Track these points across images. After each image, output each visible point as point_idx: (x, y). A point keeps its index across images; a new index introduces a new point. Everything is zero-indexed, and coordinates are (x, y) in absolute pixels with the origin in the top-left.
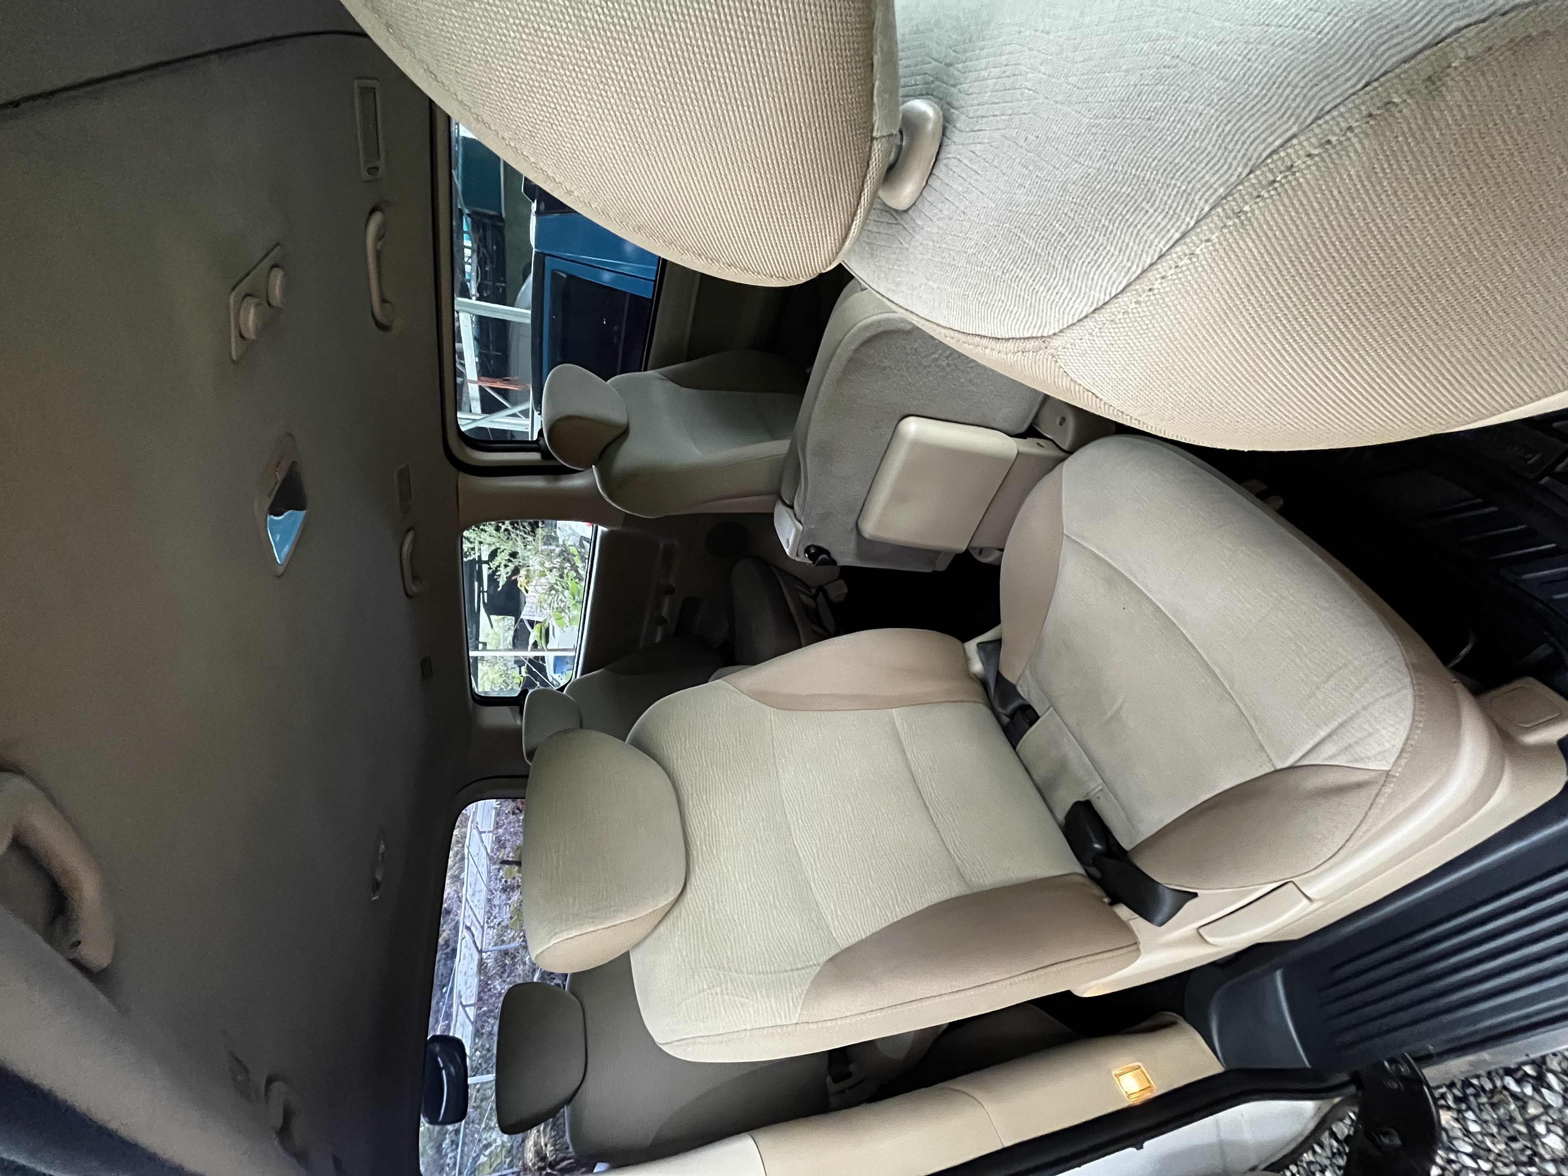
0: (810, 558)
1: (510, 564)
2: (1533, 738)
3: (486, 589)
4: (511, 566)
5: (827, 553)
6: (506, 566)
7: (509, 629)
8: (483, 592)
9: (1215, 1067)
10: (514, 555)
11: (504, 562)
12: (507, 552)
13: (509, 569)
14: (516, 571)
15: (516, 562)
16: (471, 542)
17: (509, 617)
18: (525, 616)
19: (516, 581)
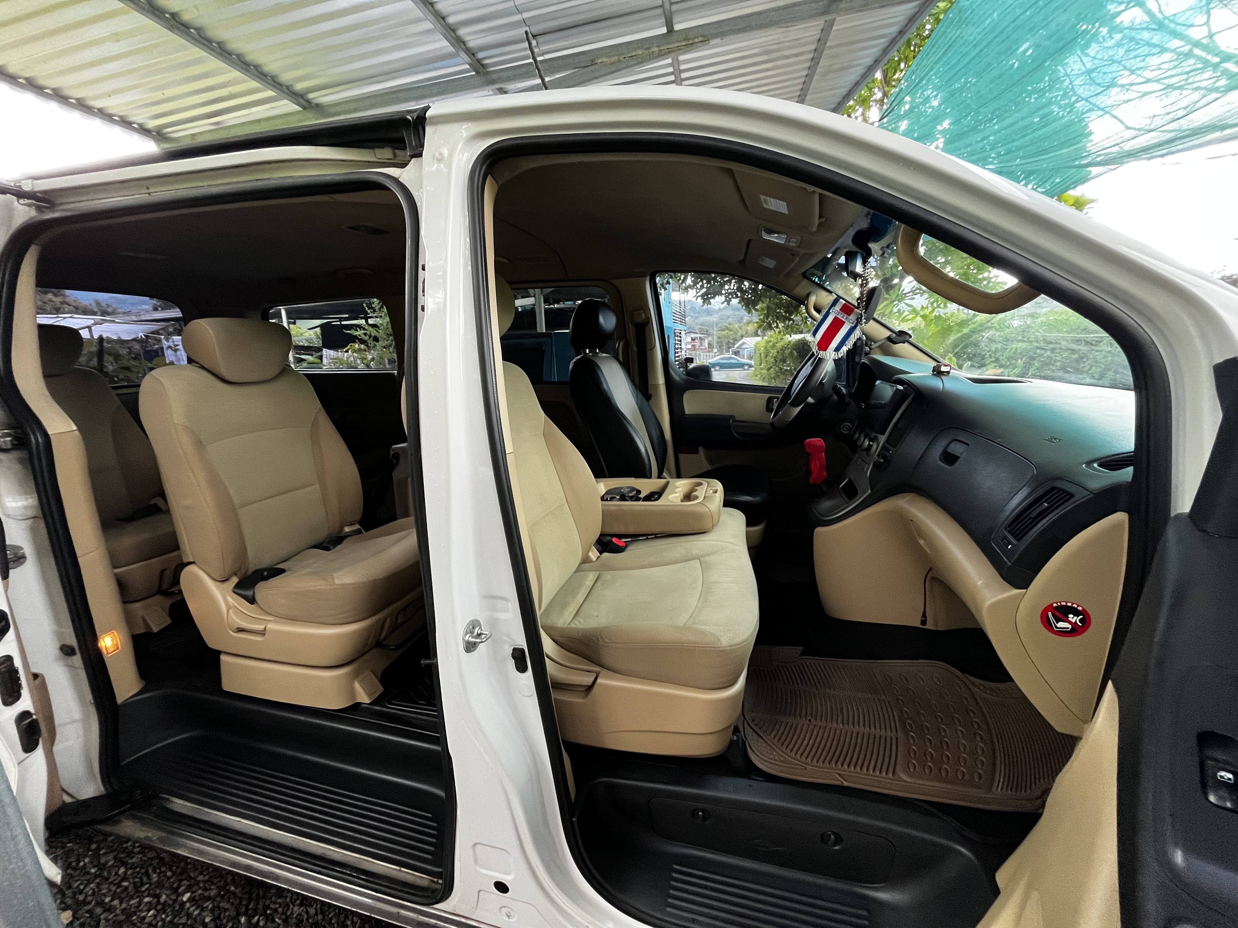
0: (393, 455)
1: (368, 337)
2: (357, 685)
3: (343, 323)
4: (366, 338)
5: (397, 463)
6: (365, 334)
7: (310, 342)
8: (340, 321)
9: (120, 700)
10: (376, 339)
11: (368, 332)
12: (377, 334)
13: (363, 336)
14: (362, 341)
15: (371, 342)
16: (380, 309)
17: (321, 342)
18: (325, 352)
19: (355, 342)
